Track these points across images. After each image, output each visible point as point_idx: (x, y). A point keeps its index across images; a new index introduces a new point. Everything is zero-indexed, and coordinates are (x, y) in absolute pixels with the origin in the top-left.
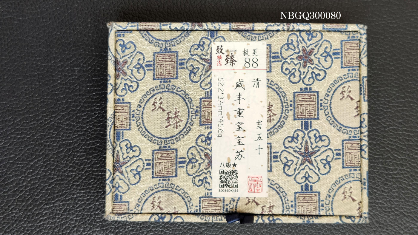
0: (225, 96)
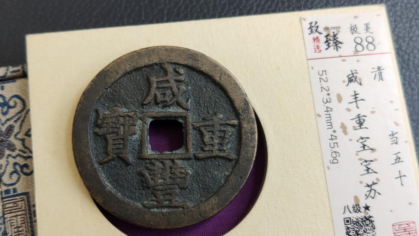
0: (334, 97)
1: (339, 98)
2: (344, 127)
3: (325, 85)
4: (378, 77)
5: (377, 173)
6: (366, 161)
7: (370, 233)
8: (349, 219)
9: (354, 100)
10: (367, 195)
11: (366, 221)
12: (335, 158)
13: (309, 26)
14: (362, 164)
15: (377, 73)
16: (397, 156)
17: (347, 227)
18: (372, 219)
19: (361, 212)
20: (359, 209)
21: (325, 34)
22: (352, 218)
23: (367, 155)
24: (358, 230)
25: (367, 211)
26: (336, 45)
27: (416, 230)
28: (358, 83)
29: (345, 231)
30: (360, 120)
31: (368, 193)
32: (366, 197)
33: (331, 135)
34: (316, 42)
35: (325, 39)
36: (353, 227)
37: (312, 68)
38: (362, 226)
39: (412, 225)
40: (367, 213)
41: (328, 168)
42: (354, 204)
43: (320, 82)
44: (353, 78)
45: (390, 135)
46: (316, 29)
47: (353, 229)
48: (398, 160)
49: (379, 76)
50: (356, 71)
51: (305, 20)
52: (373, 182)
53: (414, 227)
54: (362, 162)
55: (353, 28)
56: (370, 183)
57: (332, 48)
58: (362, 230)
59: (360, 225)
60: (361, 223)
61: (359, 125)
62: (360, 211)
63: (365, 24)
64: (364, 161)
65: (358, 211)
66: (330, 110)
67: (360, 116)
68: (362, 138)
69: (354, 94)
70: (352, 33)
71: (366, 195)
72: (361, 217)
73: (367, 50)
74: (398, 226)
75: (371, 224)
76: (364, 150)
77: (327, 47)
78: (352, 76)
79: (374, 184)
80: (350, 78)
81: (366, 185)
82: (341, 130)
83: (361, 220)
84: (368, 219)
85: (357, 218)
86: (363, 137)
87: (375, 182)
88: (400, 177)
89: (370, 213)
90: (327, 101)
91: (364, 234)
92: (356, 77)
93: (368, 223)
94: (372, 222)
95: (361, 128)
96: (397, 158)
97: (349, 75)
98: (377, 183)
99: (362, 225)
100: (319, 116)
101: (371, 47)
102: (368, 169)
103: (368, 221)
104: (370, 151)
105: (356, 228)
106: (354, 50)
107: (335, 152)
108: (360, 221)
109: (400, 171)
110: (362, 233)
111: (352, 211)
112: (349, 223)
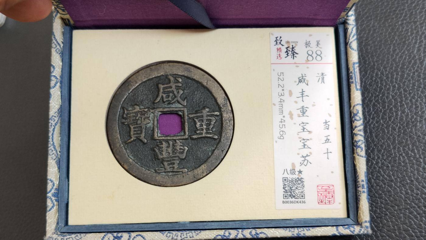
1: (291, 93)
2: (291, 115)
3: (281, 83)
4: (321, 80)
5: (311, 148)
6: (304, 140)
7: (300, 190)
8: (286, 179)
9: (301, 96)
10: (302, 163)
11: (299, 181)
12: (282, 136)
13: (275, 39)
14: (300, 141)
15: (321, 77)
16: (327, 138)
17: (284, 184)
18: (303, 180)
19: (296, 175)
20: (294, 172)
21: (286, 46)
22: (288, 178)
23: (305, 135)
24: (292, 186)
25: (300, 174)
26: (293, 55)
27: (334, 191)
28: (306, 83)
29: (283, 186)
30: (304, 110)
31: (302, 162)
32: (301, 165)
33: (281, 119)
34: (278, 51)
35: (286, 50)
36: (289, 184)
37: (274, 70)
38: (295, 184)
39: (331, 187)
40: (300, 176)
41: (276, 142)
42: (292, 169)
43: (278, 80)
44: (302, 80)
45: (324, 123)
46: (280, 42)
47: (288, 186)
48: (327, 141)
49: (322, 80)
50: (305, 75)
51: (272, 34)
52: (307, 155)
53: (333, 189)
54: (301, 139)
55: (307, 43)
56: (305, 155)
57: (290, 57)
58: (295, 187)
59: (294, 183)
60: (295, 182)
61: (302, 114)
62: (295, 174)
63: (317, 41)
64: (302, 139)
65: (293, 174)
67: (303, 107)
68: (303, 123)
69: (301, 91)
70: (306, 47)
71: (301, 163)
72: (295, 178)
73: (316, 60)
74: (321, 187)
75: (302, 183)
76: (304, 131)
77: (287, 56)
78: (302, 78)
79: (307, 156)
80: (300, 80)
81: (302, 156)
82: (289, 116)
83: (295, 180)
84: (301, 180)
85: (292, 178)
86: (304, 122)
87: (309, 154)
88: (328, 153)
89: (302, 176)
90: (282, 95)
91: (296, 190)
92: (305, 79)
93: (300, 183)
94: (303, 182)
95: (303, 116)
96: (327, 140)
98: (309, 156)
99: (295, 183)
100: (274, 105)
101: (319, 58)
102: (305, 145)
103: (300, 181)
104: (308, 132)
105: (291, 185)
106: (306, 59)
107: (282, 131)
108: (294, 181)
109: (327, 149)
110: (295, 189)
111: (289, 173)
112: (286, 181)
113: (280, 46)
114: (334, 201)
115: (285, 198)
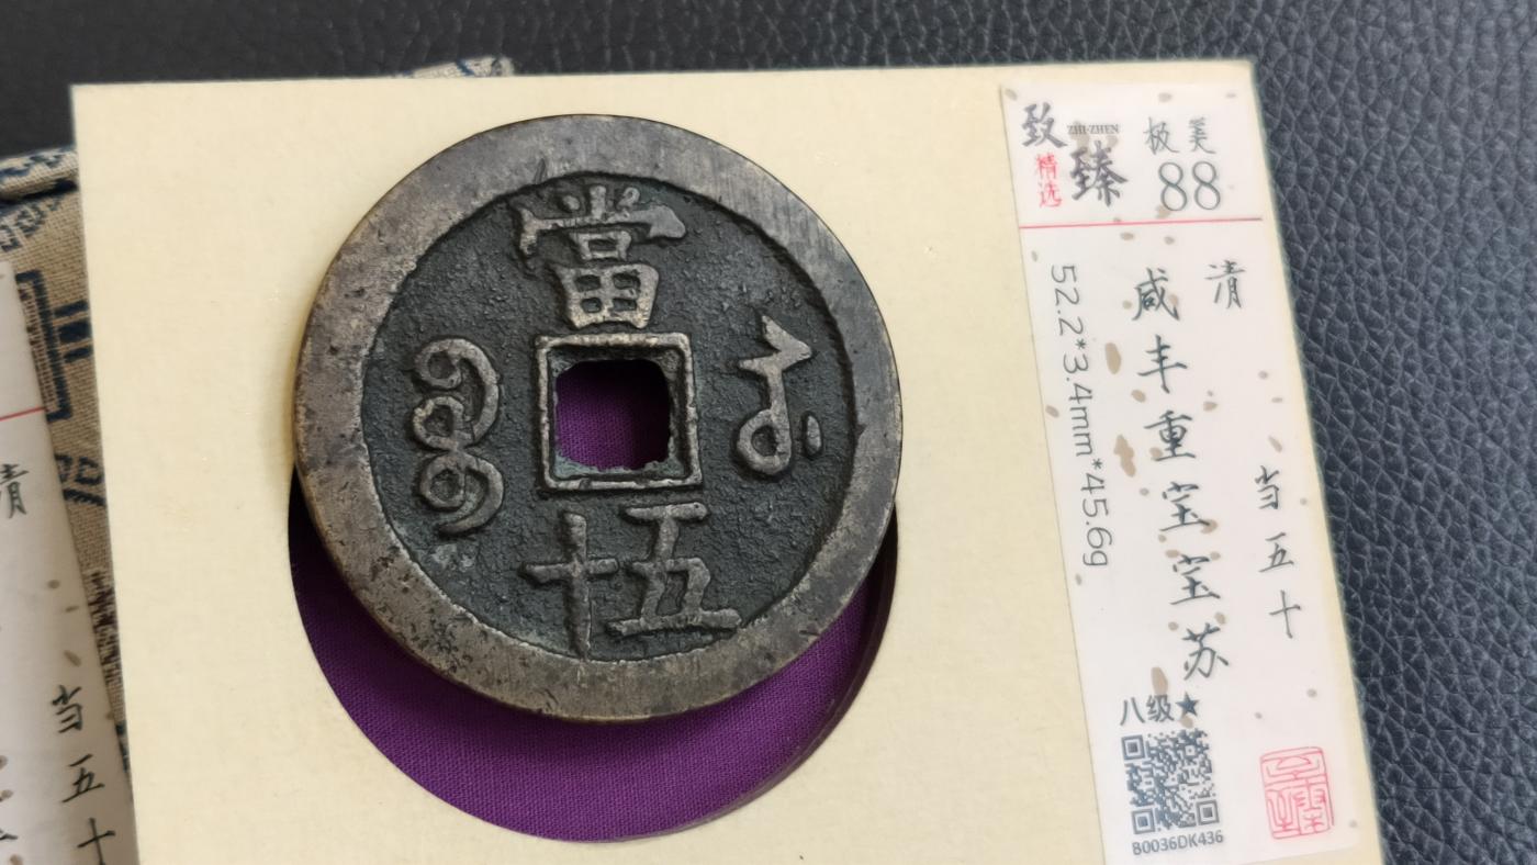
1: (1114, 358)
2: (1124, 451)
3: (1071, 313)
4: (1225, 292)
5: (1218, 597)
6: (1188, 560)
7: (1197, 784)
8: (1137, 741)
9: (1157, 366)
10: (1191, 666)
11: (1187, 748)
12: (1098, 550)
13: (1025, 116)
14: (1175, 569)
15: (1224, 281)
16: (1277, 546)
17: (1132, 765)
18: (1203, 740)
19: (1172, 719)
20: (1165, 708)
21: (1073, 145)
22: (1146, 739)
23: (1191, 540)
24: (1162, 774)
25: (1190, 715)
26: (1106, 184)
27: (1325, 775)
28: (1168, 311)
29: (1127, 778)
30: (1174, 430)
31: (1192, 661)
32: (1186, 673)
33: (1089, 476)
34: (1044, 171)
36: (1150, 766)
37: (1035, 256)
38: (1174, 764)
39: (1314, 759)
40: (1189, 723)
41: (1079, 580)
42: (1153, 694)
43: (1058, 302)
44: (1154, 295)
45: (1258, 481)
46: (1045, 127)
47: (1148, 773)
48: (1280, 557)
49: (1231, 292)
50: (1163, 272)
51: (1013, 95)
52: (1208, 626)
53: (1321, 764)
54: (1175, 561)
55: (1155, 133)
56: (1199, 630)
57: (1092, 194)
58: (1175, 776)
59: (1170, 759)
60: (1171, 753)
61: (1169, 445)
62: (1171, 714)
63: (1192, 122)
64: (1182, 559)
65: (1162, 716)
66: (1086, 394)
67: (1171, 417)
68: (1178, 488)
69: (1154, 346)
70: (1154, 150)
71: (1186, 667)
72: (1171, 736)
73: (1198, 207)
74: (1276, 762)
75: (1201, 756)
77: (1079, 189)
78: (1150, 287)
79: (1210, 631)
80: (1146, 295)
81: (1187, 635)
82: (1117, 459)
83: (1170, 743)
84: (1194, 739)
85: (1160, 737)
86: (1180, 484)
87: (1214, 624)
88: (1286, 610)
89: (1199, 722)
90: (1078, 367)
91: (1181, 786)
92: (1163, 291)
93: (1193, 753)
94: (1203, 749)
95: (1174, 455)
96: (1277, 553)
97: (1142, 285)
98: (1217, 629)
99: (1174, 759)
100: (1053, 412)
102: (1194, 584)
103: (1192, 747)
104: (1201, 527)
105: (1158, 768)
106: (1159, 202)
107: (1099, 529)
108: (1168, 747)
109: (1283, 593)
110: (1176, 783)
111: (1146, 716)
112: (1139, 753)
113: (1047, 148)
114: (1332, 819)
115: (1139, 829)
